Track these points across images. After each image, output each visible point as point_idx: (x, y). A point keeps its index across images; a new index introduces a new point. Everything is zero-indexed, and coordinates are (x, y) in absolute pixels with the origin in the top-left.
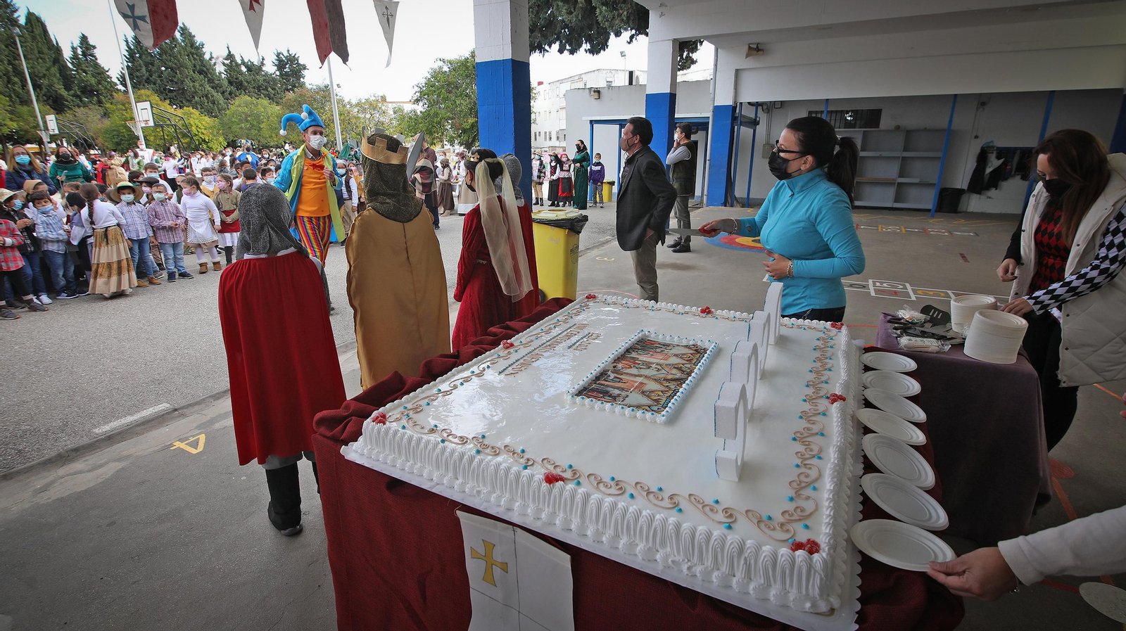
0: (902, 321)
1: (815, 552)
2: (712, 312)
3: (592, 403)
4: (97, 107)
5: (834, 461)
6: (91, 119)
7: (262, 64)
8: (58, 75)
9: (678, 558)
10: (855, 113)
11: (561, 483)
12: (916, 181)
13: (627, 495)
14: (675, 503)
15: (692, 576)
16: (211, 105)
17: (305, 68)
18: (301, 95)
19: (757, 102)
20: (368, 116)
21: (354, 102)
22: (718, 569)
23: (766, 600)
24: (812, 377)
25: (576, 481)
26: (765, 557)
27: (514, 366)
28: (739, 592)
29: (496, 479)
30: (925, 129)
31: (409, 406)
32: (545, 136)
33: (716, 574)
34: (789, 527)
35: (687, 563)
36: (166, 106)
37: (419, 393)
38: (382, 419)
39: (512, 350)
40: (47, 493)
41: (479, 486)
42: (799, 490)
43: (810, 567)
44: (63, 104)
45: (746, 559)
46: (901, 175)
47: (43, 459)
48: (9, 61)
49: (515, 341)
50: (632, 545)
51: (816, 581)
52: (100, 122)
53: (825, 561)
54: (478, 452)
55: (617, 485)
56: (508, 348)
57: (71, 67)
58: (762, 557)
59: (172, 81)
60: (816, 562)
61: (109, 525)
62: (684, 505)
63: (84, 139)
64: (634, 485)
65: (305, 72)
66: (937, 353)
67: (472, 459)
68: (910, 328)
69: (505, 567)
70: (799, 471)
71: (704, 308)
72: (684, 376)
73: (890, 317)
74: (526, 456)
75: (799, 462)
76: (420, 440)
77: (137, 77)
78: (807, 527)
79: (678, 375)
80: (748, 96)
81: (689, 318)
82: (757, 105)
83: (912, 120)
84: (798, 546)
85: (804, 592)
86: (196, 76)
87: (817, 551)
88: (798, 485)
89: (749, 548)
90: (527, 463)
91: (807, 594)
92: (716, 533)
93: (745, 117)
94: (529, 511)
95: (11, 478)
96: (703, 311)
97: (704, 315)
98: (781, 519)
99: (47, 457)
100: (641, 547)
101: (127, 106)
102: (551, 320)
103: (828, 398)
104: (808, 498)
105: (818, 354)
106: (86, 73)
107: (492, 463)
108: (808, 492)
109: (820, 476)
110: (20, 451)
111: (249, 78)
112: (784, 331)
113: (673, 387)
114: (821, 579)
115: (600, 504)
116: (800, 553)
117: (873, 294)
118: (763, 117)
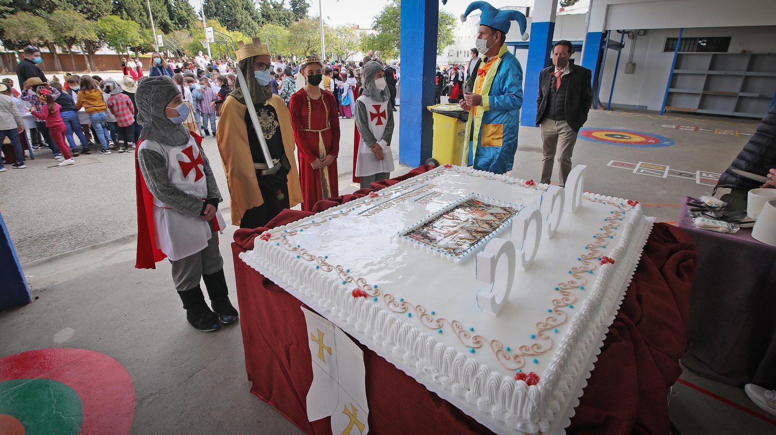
0: (703, 205)
1: (533, 384)
2: (535, 185)
3: (412, 242)
4: (186, 30)
5: (582, 311)
6: (182, 38)
7: (283, 3)
8: (167, 11)
9: (431, 368)
10: (709, 40)
11: (363, 298)
12: (757, 95)
13: (407, 314)
14: (440, 325)
15: (438, 383)
16: (251, 30)
17: (309, 6)
18: (302, 24)
19: (624, 30)
20: (343, 38)
21: (334, 28)
22: (458, 382)
23: (488, 414)
24: (593, 241)
25: (375, 298)
26: (491, 380)
27: (371, 210)
28: (470, 403)
29: (323, 289)
30: (769, 53)
31: (288, 231)
32: (465, 54)
33: (455, 385)
34: (521, 359)
35: (436, 372)
36: (224, 30)
37: (299, 223)
38: (267, 238)
39: (375, 199)
40: (111, 259)
41: (314, 292)
42: (542, 331)
43: (525, 395)
44: (168, 28)
45: (477, 379)
46: (743, 90)
47: (115, 239)
48: (141, 2)
49: (380, 193)
50: (401, 351)
51: (529, 407)
52: (187, 40)
53: (538, 394)
54: (318, 267)
55: (403, 305)
56: (373, 197)
57: (174, 6)
58: (489, 380)
59: (229, 14)
60: (531, 391)
61: (137, 284)
62: (447, 328)
63: (177, 50)
64: (415, 308)
65: (308, 9)
66: (726, 233)
67: (311, 271)
68: (707, 211)
69: (330, 351)
70: (550, 315)
71: (529, 180)
72: (490, 230)
73: (693, 201)
74: (350, 275)
75: (552, 307)
76: (284, 254)
77: (210, 12)
78: (536, 362)
79: (486, 228)
80: (616, 25)
81: (515, 188)
82: (623, 32)
83: (758, 47)
84: (521, 376)
85: (518, 413)
86: (244, 11)
87: (535, 384)
88: (544, 326)
89: (481, 370)
90: (347, 280)
91: (521, 416)
92: (460, 355)
93: (612, 41)
94: (340, 314)
95: (96, 248)
96: (528, 183)
97: (527, 186)
98: (518, 352)
99: (117, 238)
100: (407, 354)
101: (202, 29)
102: (413, 180)
103: (600, 259)
104: (548, 338)
105: (607, 224)
106: (182, 10)
107: (323, 277)
108: (550, 333)
109: (566, 321)
110: (104, 233)
111: (274, 13)
112: (586, 203)
113: (478, 237)
114: (533, 407)
115: (384, 317)
116: (520, 383)
117: (698, 182)
118: (627, 42)
